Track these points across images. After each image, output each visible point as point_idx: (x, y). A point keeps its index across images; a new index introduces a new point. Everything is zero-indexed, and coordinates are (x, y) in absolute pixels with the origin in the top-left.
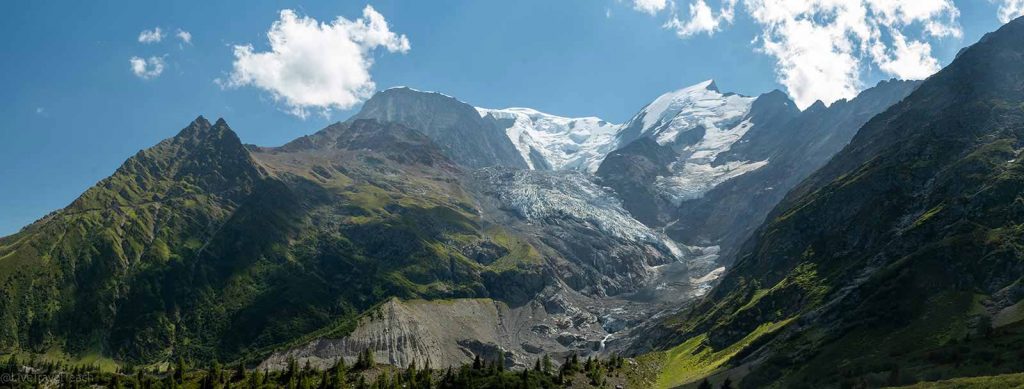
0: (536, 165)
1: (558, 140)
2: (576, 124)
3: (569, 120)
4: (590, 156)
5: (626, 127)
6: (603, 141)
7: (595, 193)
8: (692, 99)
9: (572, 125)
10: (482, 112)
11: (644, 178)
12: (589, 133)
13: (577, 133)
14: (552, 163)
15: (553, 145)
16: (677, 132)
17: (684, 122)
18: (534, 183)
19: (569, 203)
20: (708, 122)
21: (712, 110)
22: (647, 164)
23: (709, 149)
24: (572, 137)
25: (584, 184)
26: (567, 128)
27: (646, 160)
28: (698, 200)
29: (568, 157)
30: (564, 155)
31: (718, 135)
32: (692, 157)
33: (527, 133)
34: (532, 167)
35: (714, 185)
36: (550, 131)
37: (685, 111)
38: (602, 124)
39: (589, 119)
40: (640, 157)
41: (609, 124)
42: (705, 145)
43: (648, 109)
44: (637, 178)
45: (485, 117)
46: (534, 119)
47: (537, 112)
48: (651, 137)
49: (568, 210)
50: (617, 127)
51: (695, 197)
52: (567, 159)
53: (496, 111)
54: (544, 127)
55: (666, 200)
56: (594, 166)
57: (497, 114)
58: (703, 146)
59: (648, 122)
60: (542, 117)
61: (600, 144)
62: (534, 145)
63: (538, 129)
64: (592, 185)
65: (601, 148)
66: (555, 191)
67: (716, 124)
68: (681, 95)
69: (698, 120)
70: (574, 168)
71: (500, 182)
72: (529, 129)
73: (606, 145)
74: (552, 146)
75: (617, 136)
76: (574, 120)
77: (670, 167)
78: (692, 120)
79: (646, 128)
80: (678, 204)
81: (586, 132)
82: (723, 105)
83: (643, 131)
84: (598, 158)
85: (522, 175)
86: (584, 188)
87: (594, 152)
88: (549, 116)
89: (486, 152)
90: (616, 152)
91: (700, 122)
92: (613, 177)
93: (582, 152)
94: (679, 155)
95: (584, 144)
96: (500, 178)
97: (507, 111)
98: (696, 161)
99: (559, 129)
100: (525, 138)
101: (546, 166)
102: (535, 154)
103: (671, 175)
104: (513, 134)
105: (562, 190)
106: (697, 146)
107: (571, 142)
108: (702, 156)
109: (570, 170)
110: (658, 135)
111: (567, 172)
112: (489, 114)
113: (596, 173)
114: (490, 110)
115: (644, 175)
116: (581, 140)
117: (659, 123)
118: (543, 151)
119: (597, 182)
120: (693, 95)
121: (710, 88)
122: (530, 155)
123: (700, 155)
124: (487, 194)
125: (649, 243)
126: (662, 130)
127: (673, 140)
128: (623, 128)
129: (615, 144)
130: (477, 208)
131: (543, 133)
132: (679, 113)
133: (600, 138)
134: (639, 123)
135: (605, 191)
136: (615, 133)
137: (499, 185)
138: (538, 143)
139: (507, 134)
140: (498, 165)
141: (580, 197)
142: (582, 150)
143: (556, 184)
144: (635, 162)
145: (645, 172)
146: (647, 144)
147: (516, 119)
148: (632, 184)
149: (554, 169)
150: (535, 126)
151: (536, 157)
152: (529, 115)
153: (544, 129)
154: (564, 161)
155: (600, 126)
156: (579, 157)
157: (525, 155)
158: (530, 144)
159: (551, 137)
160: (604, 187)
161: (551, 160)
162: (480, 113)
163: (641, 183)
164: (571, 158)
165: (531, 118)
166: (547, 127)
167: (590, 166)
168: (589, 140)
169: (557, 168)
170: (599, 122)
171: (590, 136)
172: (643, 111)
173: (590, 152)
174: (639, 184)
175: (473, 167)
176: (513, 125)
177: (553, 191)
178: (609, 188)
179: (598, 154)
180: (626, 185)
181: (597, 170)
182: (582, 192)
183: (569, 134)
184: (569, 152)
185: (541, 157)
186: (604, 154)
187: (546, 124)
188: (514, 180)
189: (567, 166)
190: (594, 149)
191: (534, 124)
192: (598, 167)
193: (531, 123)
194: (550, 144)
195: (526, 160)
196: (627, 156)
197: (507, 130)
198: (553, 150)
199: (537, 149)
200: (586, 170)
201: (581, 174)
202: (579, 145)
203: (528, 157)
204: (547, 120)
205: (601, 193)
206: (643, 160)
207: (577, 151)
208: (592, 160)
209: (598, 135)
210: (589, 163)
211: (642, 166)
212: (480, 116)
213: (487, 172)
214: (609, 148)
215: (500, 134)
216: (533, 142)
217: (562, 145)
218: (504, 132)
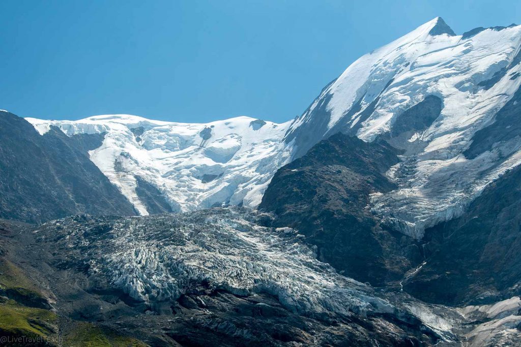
0: (151, 207)
1: (185, 162)
2: (214, 131)
3: (200, 127)
4: (245, 180)
5: (299, 123)
6: (263, 152)
7: (263, 241)
8: (407, 57)
9: (206, 134)
10: (41, 126)
11: (346, 201)
13: (216, 145)
14: (180, 200)
15: (178, 170)
16: (391, 115)
17: (400, 97)
18: (149, 238)
19: (219, 265)
20: (444, 87)
21: (448, 64)
22: (350, 177)
23: (455, 130)
24: (210, 153)
25: (241, 228)
26: (199, 140)
27: (345, 170)
28: (455, 220)
29: (207, 186)
30: (198, 184)
31: (468, 102)
32: (428, 150)
33: (127, 156)
34: (143, 211)
35: (479, 188)
36: (169, 147)
37: (399, 78)
38: (258, 125)
39: (235, 120)
40: (334, 168)
41: (269, 124)
42: (447, 125)
43: (333, 88)
44: (335, 204)
45: (46, 135)
46: (138, 131)
47: (142, 119)
48: (346, 132)
49: (219, 278)
50: (285, 126)
51: (449, 216)
52: (204, 191)
53: (66, 122)
54: (157, 142)
55: (395, 232)
56: (255, 196)
57: (70, 126)
58: (443, 127)
59: (338, 110)
60: (151, 127)
61: (260, 157)
62: (143, 173)
63: (147, 146)
64: (256, 227)
65: (262, 165)
66: (190, 246)
67: (459, 86)
68: (388, 54)
69: (425, 87)
70: (219, 205)
71: (85, 243)
72: (132, 149)
73: (271, 159)
74: (175, 173)
75: (287, 140)
76: (209, 125)
77: (391, 174)
78: (413, 90)
79: (335, 118)
80: (419, 235)
81: (231, 143)
82: (466, 52)
83: (331, 125)
84: (259, 182)
85: (126, 226)
86: (242, 235)
87: (251, 173)
88: (164, 124)
89: (54, 193)
90: (288, 166)
91: (429, 90)
92: (290, 208)
93: (229, 176)
94: (403, 152)
95: (233, 162)
96: (86, 235)
97: (87, 121)
98: (435, 155)
99: (185, 142)
100: (127, 164)
101: (169, 207)
102: (146, 189)
103: (395, 187)
104: (102, 159)
105: (203, 245)
106: (432, 129)
107: (210, 162)
108: (445, 145)
109: (215, 208)
110: (359, 126)
111: (207, 212)
112: (54, 128)
113: (260, 207)
114: (55, 122)
115: (345, 196)
116: (228, 155)
117: (356, 107)
118: (160, 181)
119: (265, 222)
120: (408, 51)
121: (435, 32)
122: (138, 191)
123: (442, 143)
124: (63, 266)
125: (378, 315)
126: (365, 116)
127: (387, 129)
128: (295, 126)
129: (286, 154)
130: (44, 294)
131: (158, 153)
132: (388, 84)
133: (257, 149)
134: (322, 113)
135: (281, 234)
136: (282, 135)
137: (84, 249)
138: (149, 169)
139: (92, 159)
140: (79, 213)
141: (237, 251)
142: (229, 172)
143: (191, 234)
144: (327, 177)
145: (348, 191)
146: (341, 146)
147: (104, 133)
148: (328, 215)
149: (184, 211)
150: (141, 143)
151: (149, 193)
152: (128, 126)
153: (158, 146)
154: (201, 194)
155: (255, 129)
156: (227, 184)
157: (128, 191)
158: (135, 173)
159: (171, 157)
160: (278, 229)
161: (177, 195)
162: (36, 128)
163: (344, 210)
164: (211, 188)
165: (133, 130)
166: (163, 142)
167: (246, 198)
168: (238, 154)
169: (190, 207)
170: (252, 123)
171: (239, 148)
172: (325, 93)
173: (243, 174)
174: (340, 212)
175: (32, 221)
176: (101, 144)
177: (186, 249)
178: (287, 229)
179: (258, 176)
180: (315, 219)
181: (261, 201)
182: (238, 243)
183: (202, 150)
184: (206, 178)
185: (158, 192)
186: (268, 174)
187: (160, 138)
188: (112, 237)
189: (206, 202)
190: (250, 167)
191: (138, 140)
192: (261, 196)
193: (134, 138)
194: (172, 169)
195: (131, 201)
196: (311, 171)
197: (91, 152)
198: (179, 177)
199: (148, 180)
200: (241, 204)
201: (233, 212)
202: (224, 165)
203: (135, 195)
204: (161, 131)
205: (274, 239)
206: (339, 172)
207: (221, 175)
208: (250, 186)
209: (254, 144)
210: (245, 192)
211: (341, 182)
212: (37, 133)
213: (59, 228)
214: (276, 163)
215: (78, 161)
216: (140, 168)
217: (193, 168)
218: (86, 157)
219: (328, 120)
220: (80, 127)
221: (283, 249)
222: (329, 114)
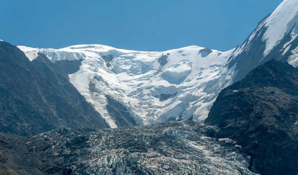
0: (119, 121)
1: (146, 83)
2: (170, 58)
3: (158, 54)
4: (195, 98)
5: (239, 51)
6: (211, 75)
7: (208, 148)
9: (163, 61)
10: (31, 53)
12: (189, 68)
13: (171, 69)
14: (142, 115)
15: (140, 90)
18: (118, 147)
19: (174, 167)
22: (282, 97)
24: (166, 76)
25: (191, 138)
26: (157, 65)
27: (277, 91)
29: (163, 104)
30: (156, 102)
33: (99, 79)
34: (113, 124)
36: (133, 71)
38: (205, 52)
39: (187, 49)
40: (269, 89)
41: (215, 52)
43: (268, 21)
44: (268, 120)
45: (34, 61)
46: (108, 58)
47: (112, 48)
48: (278, 59)
50: (227, 54)
52: (161, 108)
53: (51, 50)
54: (124, 67)
56: (202, 112)
57: (54, 54)
59: (272, 40)
60: (119, 54)
61: (207, 80)
62: (112, 93)
63: (115, 71)
64: (203, 137)
65: (209, 86)
66: (151, 153)
70: (173, 119)
71: (68, 151)
72: (103, 73)
73: (216, 81)
74: (138, 93)
75: (230, 66)
76: (165, 53)
79: (269, 47)
81: (185, 67)
83: (266, 52)
84: (206, 100)
85: (99, 137)
86: (192, 144)
87: (199, 93)
88: (129, 52)
89: (41, 111)
90: (231, 87)
92: (231, 123)
93: (182, 96)
95: (185, 84)
96: (68, 145)
99: (145, 67)
100: (99, 86)
101: (133, 121)
102: (115, 106)
104: (79, 82)
105: (161, 151)
107: (166, 84)
109: (170, 121)
110: (289, 54)
111: (164, 125)
112: (41, 55)
113: (206, 121)
114: (42, 50)
115: (278, 114)
116: (181, 78)
118: (126, 100)
119: (210, 133)
122: (109, 108)
124: (50, 171)
126: (295, 45)
128: (236, 54)
129: (228, 77)
131: (124, 76)
133: (205, 73)
135: (223, 144)
136: (225, 61)
137: (66, 156)
138: (117, 90)
139: (71, 82)
140: (62, 127)
141: (188, 156)
142: (182, 92)
143: (151, 143)
144: (262, 97)
145: (280, 109)
146: (275, 70)
147: (81, 60)
148: (263, 130)
149: (146, 124)
150: (110, 68)
151: (117, 109)
152: (100, 54)
153: (124, 71)
154: (159, 110)
155: (203, 56)
156: (180, 102)
157: (101, 109)
158: (106, 93)
159: (135, 79)
160: (220, 140)
161: (140, 111)
162: (27, 55)
163: (276, 126)
164: (167, 105)
165: (104, 57)
166: (128, 67)
167: (196, 113)
168: (189, 77)
169: (150, 121)
170: (201, 51)
171: (190, 72)
172: (261, 26)
173: (193, 93)
174: (273, 127)
175: (25, 134)
176: (78, 69)
177: (148, 155)
178: (227, 140)
179: (205, 95)
180: (251, 132)
181: (207, 117)
182: (189, 150)
183: (160, 73)
184: (163, 97)
185: (125, 108)
186: (214, 94)
187: (126, 64)
188: (88, 147)
189: (163, 116)
190: (199, 88)
191: (108, 65)
192: (208, 112)
193: (105, 64)
194: (135, 89)
195: (103, 116)
196: (249, 92)
197: (70, 76)
198: (141, 97)
199: (116, 98)
200: (191, 118)
201: (185, 125)
202: (178, 86)
203: (106, 112)
204: (127, 58)
205: (217, 147)
206: (273, 93)
207: (175, 94)
208: (198, 104)
209: (202, 69)
210: (195, 108)
211: (274, 101)
212: (27, 59)
213: (46, 139)
214: (220, 84)
215: (60, 83)
216: (110, 89)
217: (153, 89)
218: (67, 80)
219: (264, 49)
220: (62, 54)
221: (223, 155)
222: (264, 44)
